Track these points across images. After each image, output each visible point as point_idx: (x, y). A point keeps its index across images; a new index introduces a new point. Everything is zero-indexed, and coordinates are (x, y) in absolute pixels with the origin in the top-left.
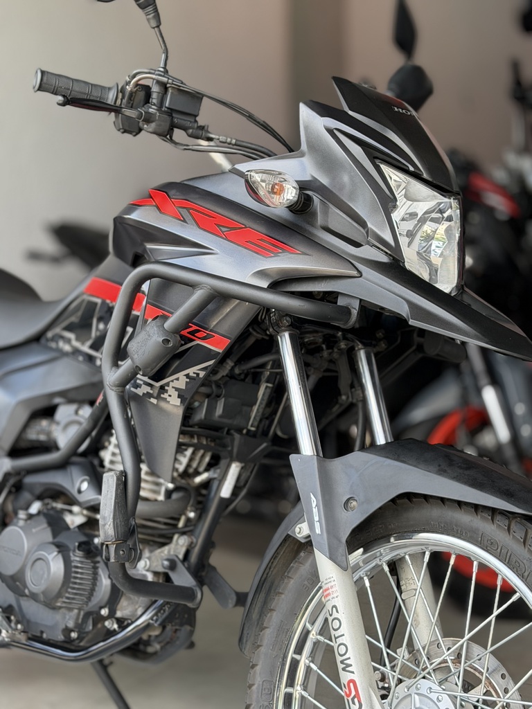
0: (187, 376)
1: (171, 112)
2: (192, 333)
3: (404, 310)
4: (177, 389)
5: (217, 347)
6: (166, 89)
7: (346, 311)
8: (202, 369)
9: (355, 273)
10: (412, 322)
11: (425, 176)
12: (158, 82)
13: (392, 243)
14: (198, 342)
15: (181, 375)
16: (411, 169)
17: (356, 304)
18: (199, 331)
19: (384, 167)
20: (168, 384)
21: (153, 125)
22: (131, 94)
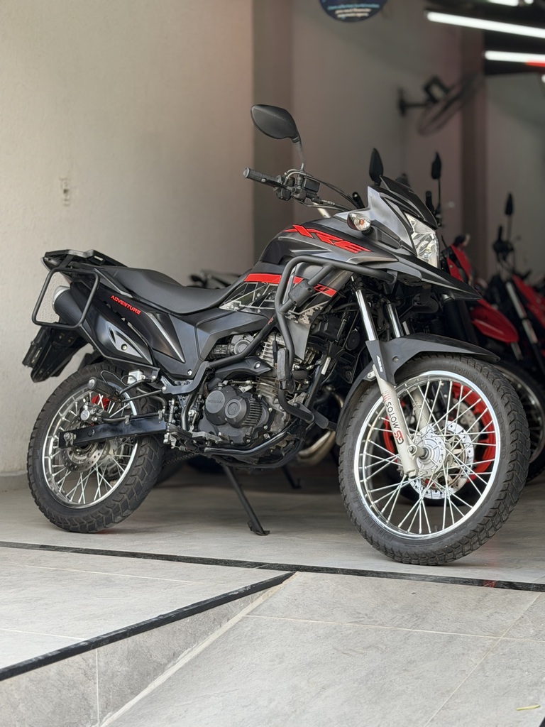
0: (314, 309)
1: (306, 189)
2: (319, 288)
3: (419, 276)
4: (308, 316)
5: (329, 294)
6: (304, 179)
7: (392, 277)
8: (321, 306)
9: (396, 260)
10: (423, 280)
11: (425, 220)
12: (301, 175)
13: (412, 246)
14: (321, 292)
15: (311, 309)
16: (419, 216)
17: (396, 274)
18: (321, 287)
19: (406, 215)
20: (304, 314)
21: (299, 195)
22: (288, 180)
